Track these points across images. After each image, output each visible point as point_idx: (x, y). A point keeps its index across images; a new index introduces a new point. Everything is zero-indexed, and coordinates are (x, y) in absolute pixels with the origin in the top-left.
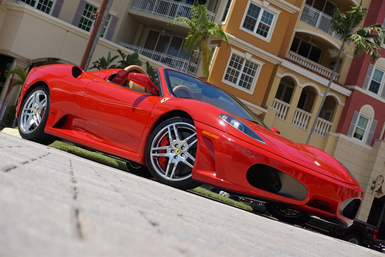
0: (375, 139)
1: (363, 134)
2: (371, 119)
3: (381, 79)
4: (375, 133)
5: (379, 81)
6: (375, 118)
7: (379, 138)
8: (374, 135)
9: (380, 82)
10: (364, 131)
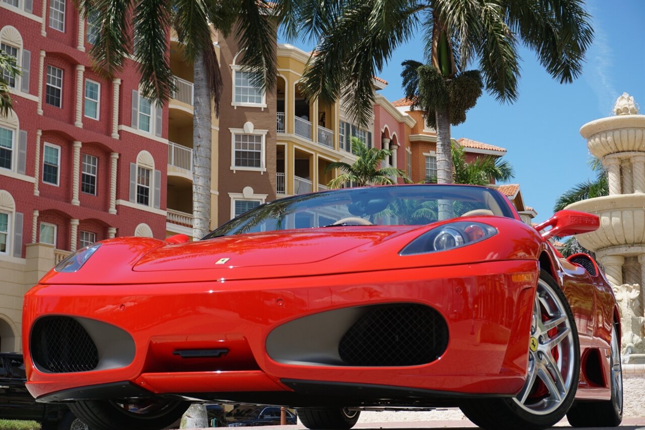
0: (27, 244)
1: (6, 242)
2: (11, 212)
3: (11, 142)
4: (24, 235)
5: (8, 147)
6: (17, 210)
7: (32, 241)
8: (23, 238)
9: (11, 148)
10: (6, 235)
